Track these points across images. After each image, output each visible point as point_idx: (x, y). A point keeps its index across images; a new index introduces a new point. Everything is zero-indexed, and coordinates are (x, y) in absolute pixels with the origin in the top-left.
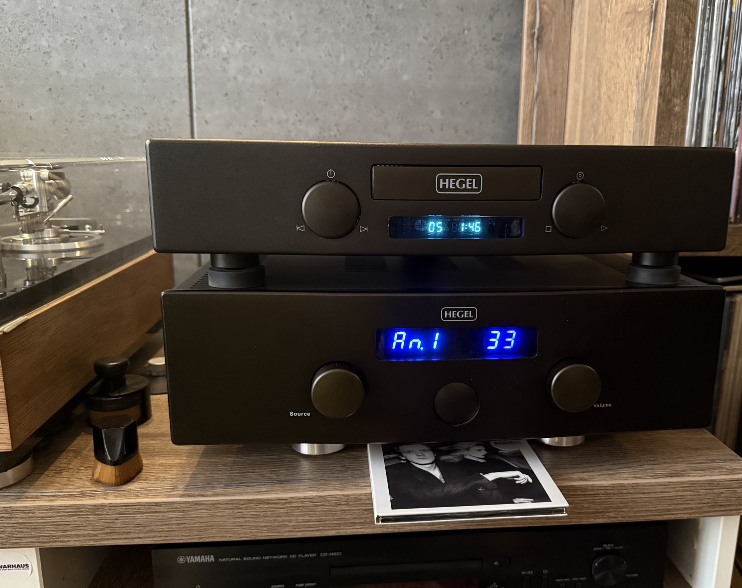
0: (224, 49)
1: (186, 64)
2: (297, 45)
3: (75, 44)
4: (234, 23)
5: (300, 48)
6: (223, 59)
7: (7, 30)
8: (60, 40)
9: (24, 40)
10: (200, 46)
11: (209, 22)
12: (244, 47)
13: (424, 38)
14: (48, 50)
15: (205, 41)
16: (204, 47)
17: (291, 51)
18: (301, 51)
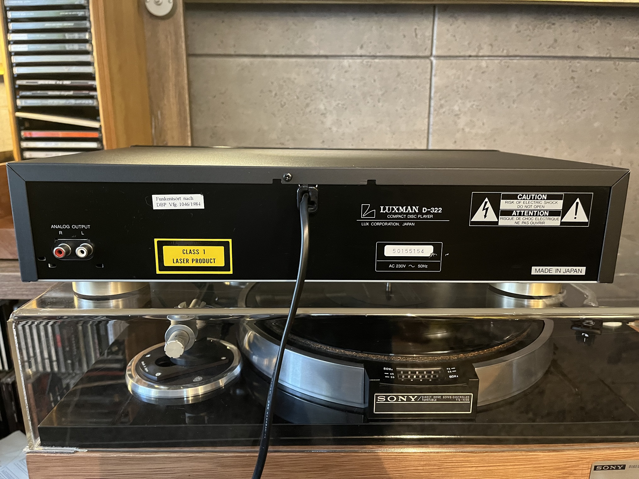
0: (456, 108)
1: (427, 120)
2: (514, 103)
3: (345, 107)
4: (467, 87)
5: (515, 105)
6: (456, 115)
7: (295, 97)
8: (334, 104)
9: (307, 105)
10: (439, 105)
11: (447, 87)
12: (472, 106)
13: (614, 94)
14: (325, 112)
15: (442, 102)
16: (442, 106)
17: (509, 107)
18: (516, 108)
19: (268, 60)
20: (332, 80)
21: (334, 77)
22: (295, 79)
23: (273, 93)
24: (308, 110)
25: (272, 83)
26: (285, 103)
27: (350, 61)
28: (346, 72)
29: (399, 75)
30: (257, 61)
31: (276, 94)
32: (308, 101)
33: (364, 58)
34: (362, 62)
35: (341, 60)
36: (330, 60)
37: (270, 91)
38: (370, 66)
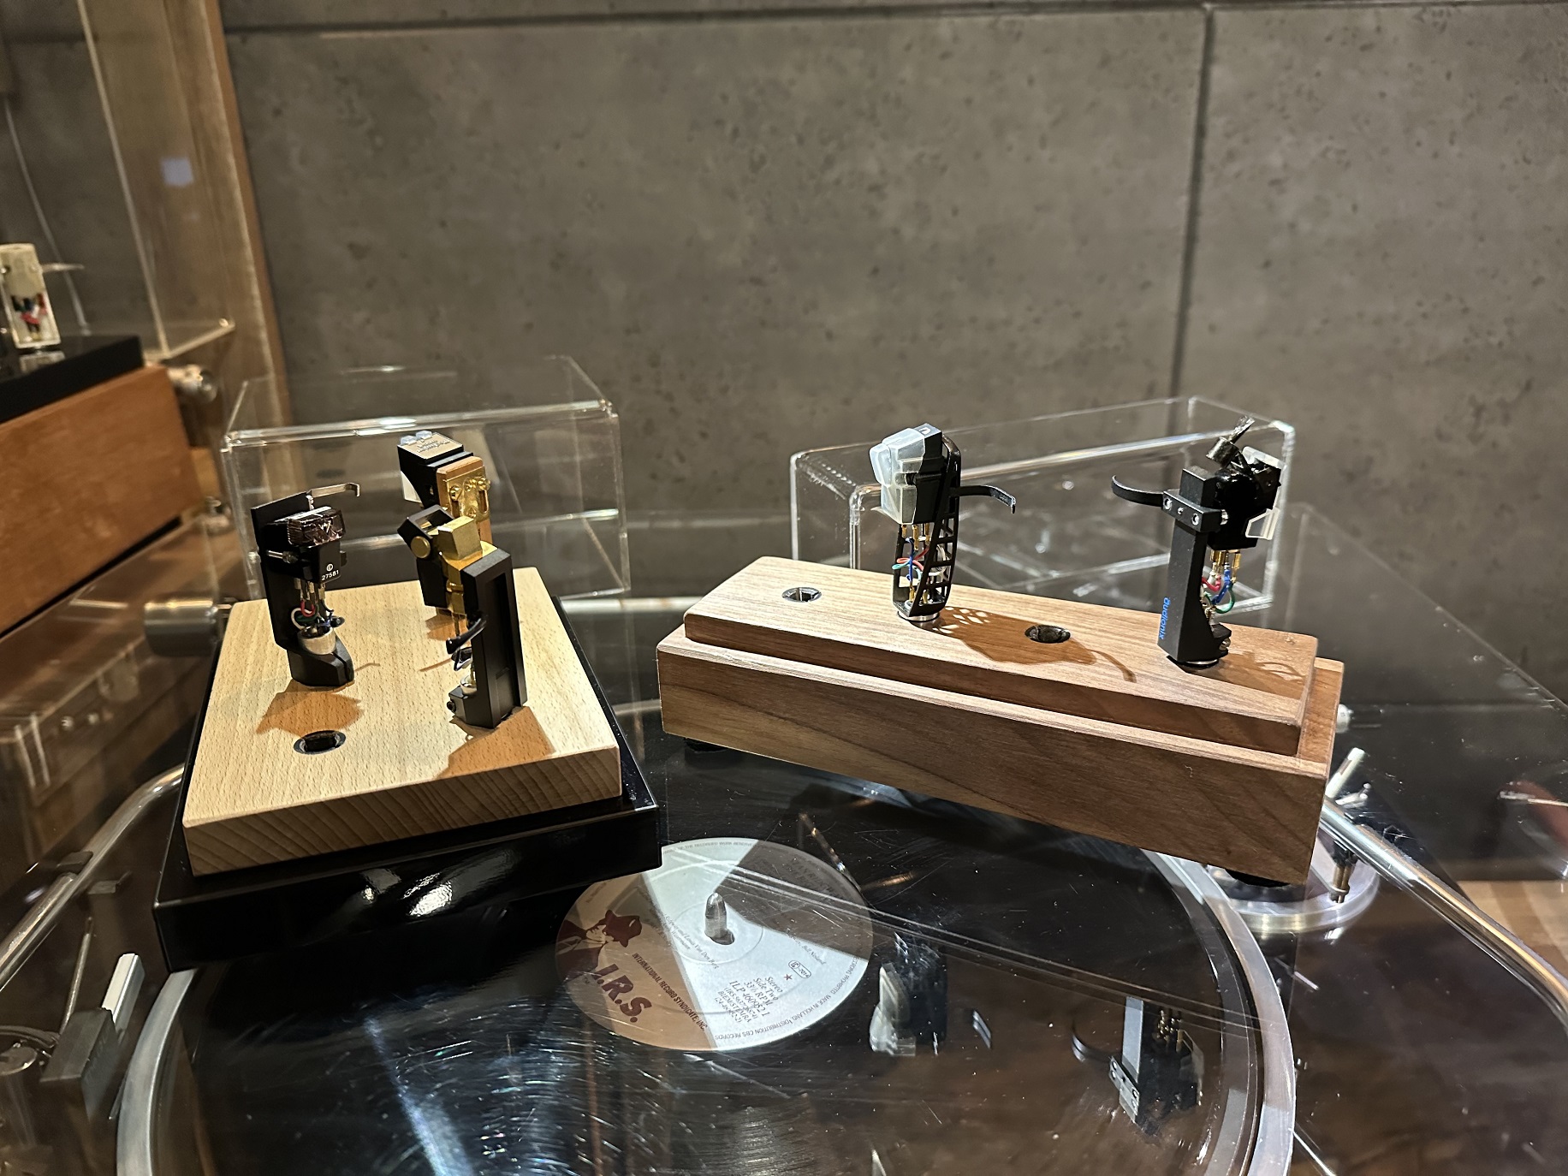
0: (1276, 160)
2: (1452, 142)
3: (940, 163)
4: (1310, 94)
5: (1456, 149)
6: (1275, 183)
7: (793, 139)
8: (908, 155)
9: (829, 162)
11: (1250, 95)
12: (1324, 154)
14: (880, 181)
15: (1235, 142)
16: (1231, 156)
17: (1436, 155)
18: (1460, 155)
19: (711, 26)
20: (903, 82)
21: (908, 72)
22: (792, 82)
23: (729, 128)
24: (831, 176)
25: (725, 98)
26: (763, 160)
27: (958, 21)
28: (945, 56)
29: (1105, 61)
30: (679, 31)
31: (736, 132)
32: (831, 148)
33: (1000, 10)
34: (992, 26)
35: (930, 21)
36: (896, 21)
37: (719, 123)
38: (1019, 35)
